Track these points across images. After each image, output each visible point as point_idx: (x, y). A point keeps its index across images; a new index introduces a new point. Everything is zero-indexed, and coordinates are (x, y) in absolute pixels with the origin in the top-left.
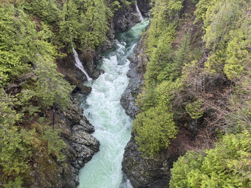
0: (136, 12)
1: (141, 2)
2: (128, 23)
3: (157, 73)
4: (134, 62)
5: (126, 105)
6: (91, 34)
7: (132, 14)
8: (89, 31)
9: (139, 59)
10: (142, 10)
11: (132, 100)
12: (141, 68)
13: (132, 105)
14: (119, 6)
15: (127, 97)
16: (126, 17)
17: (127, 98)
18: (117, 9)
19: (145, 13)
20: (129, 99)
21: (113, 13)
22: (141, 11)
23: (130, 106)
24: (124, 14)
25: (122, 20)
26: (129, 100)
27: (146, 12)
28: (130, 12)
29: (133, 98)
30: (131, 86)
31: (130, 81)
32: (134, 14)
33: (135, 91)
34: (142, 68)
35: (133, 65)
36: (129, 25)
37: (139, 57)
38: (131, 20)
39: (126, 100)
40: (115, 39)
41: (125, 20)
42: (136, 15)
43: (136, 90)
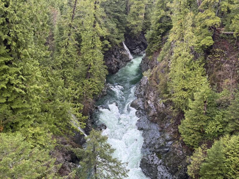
0: (124, 50)
1: (128, 39)
2: (118, 63)
3: (204, 124)
4: (142, 109)
5: (152, 172)
6: (89, 81)
7: (121, 52)
8: (86, 78)
9: (151, 106)
10: (130, 47)
11: (160, 164)
12: (156, 116)
13: (162, 171)
14: (110, 46)
15: (150, 160)
16: (116, 57)
17: (152, 161)
18: (107, 49)
19: (133, 50)
20: (155, 162)
21: (103, 54)
22: (129, 49)
23: (160, 173)
24: (113, 54)
25: (112, 61)
26: (156, 164)
27: (135, 49)
28: (118, 50)
29: (161, 160)
30: (150, 143)
31: (144, 135)
32: (123, 53)
33: (158, 149)
34: (158, 116)
35: (141, 113)
36: (119, 65)
37: (149, 102)
38: (120, 59)
39: (150, 166)
40: (107, 83)
41: (115, 61)
42: (125, 53)
43: (160, 148)
